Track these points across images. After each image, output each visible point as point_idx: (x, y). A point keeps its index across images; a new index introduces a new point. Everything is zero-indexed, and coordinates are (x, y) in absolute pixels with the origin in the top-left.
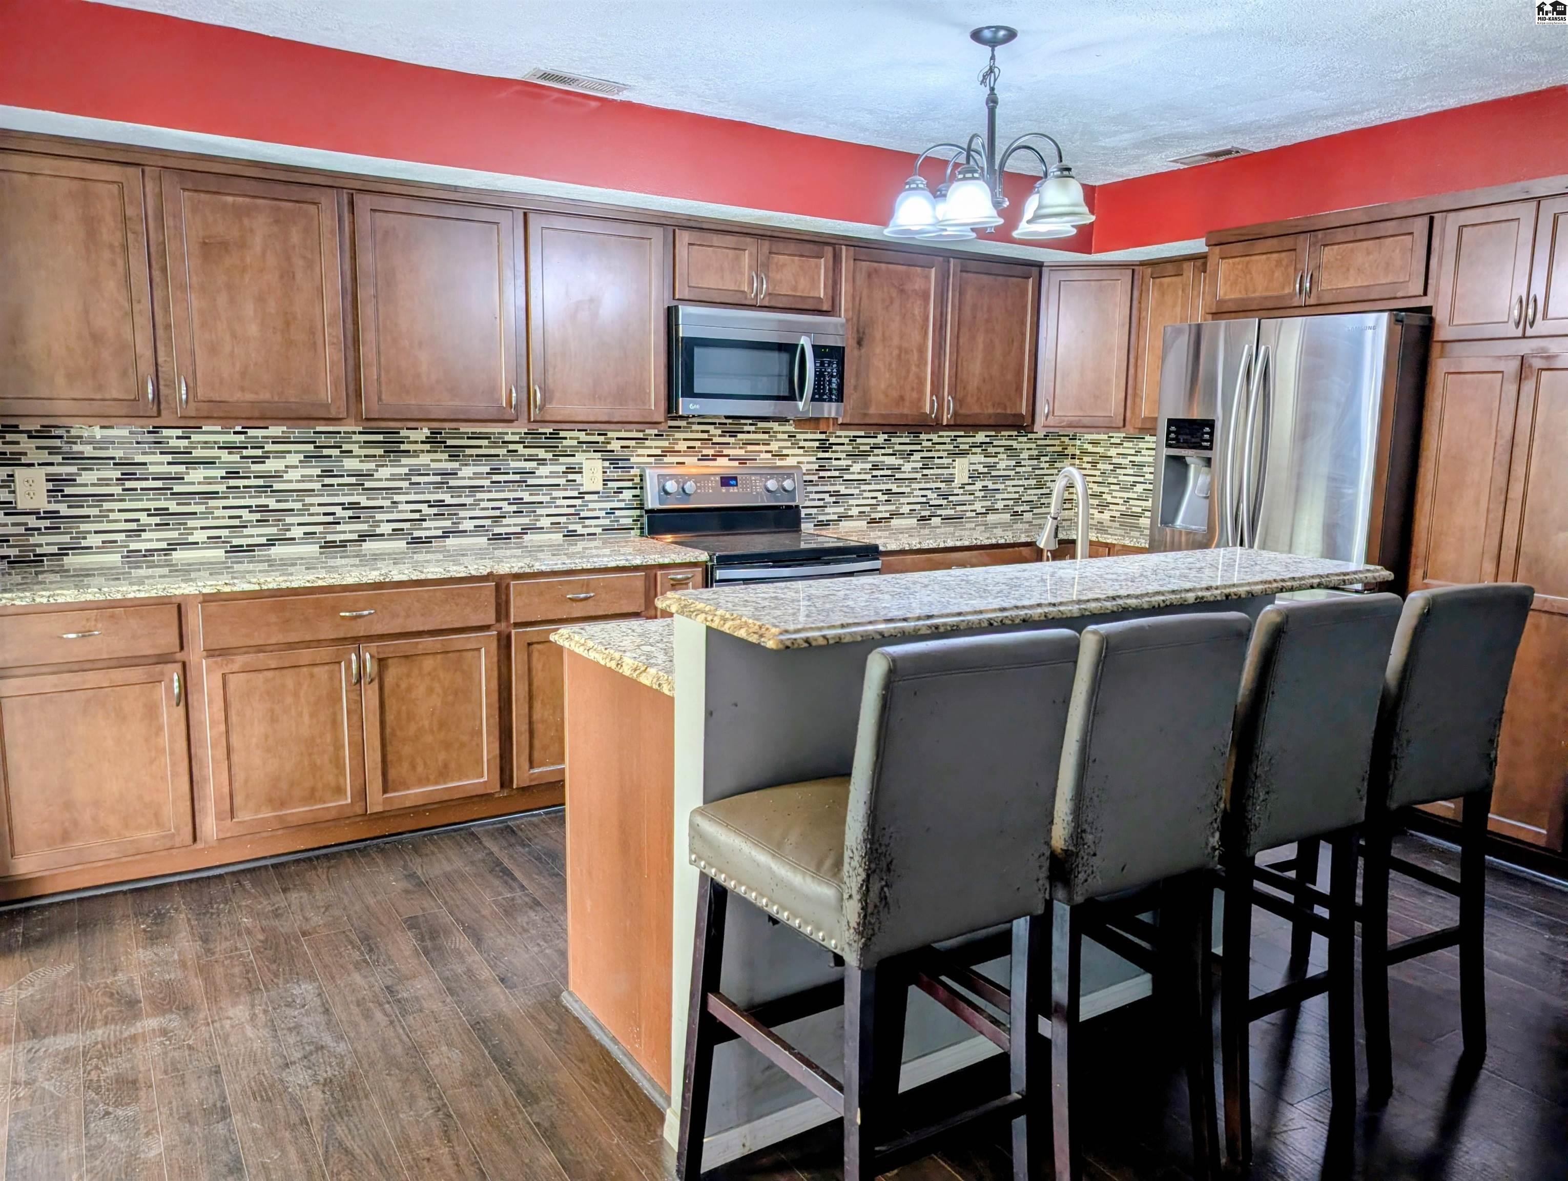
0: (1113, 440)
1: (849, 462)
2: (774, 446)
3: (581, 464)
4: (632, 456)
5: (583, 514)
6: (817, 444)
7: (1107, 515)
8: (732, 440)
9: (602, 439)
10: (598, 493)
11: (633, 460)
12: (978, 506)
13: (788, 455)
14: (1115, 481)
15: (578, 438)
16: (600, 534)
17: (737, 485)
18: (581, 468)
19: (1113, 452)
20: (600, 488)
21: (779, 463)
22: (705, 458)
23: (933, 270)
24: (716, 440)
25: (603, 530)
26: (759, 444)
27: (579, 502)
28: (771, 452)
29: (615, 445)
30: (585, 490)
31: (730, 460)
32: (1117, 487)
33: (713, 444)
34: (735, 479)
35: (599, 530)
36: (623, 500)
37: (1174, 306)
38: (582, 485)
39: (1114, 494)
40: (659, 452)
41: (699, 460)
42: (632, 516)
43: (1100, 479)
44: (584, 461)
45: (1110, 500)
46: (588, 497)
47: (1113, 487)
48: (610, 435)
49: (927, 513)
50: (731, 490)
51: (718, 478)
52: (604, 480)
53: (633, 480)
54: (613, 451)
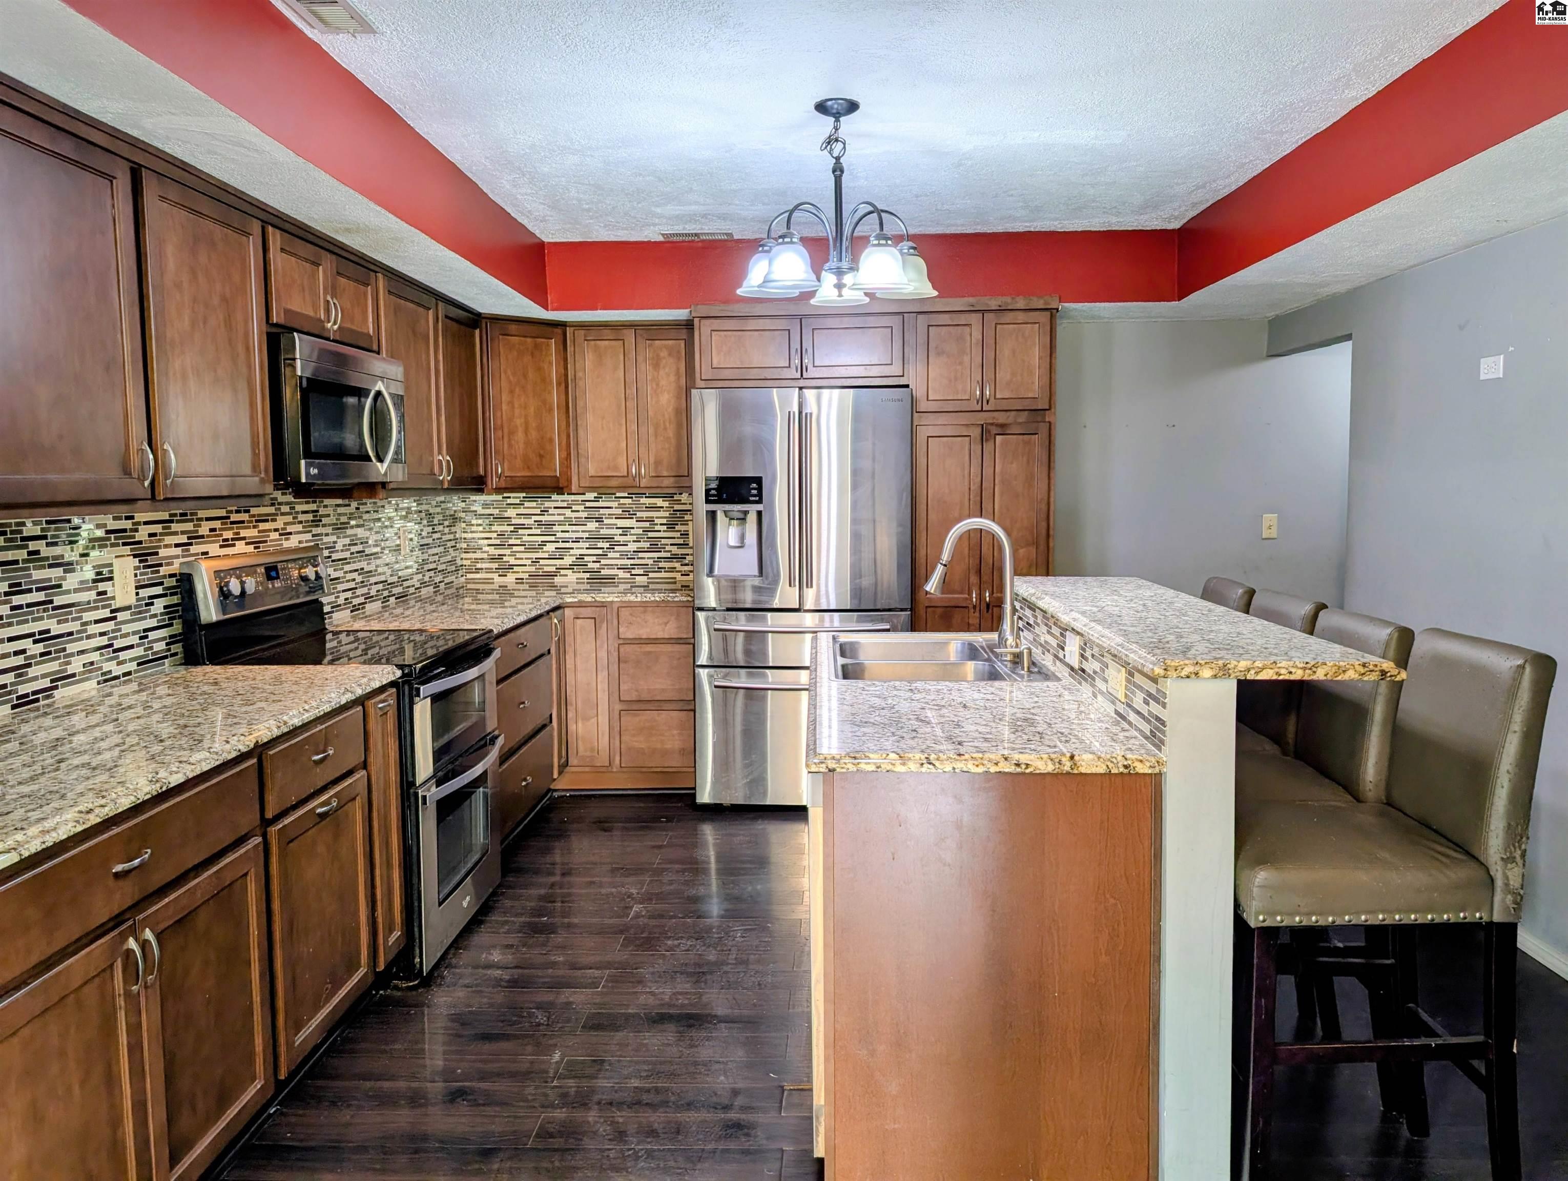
0: (509, 501)
1: (334, 538)
2: (279, 523)
3: (111, 565)
4: (159, 547)
5: (117, 644)
6: (310, 517)
7: (510, 578)
8: (244, 517)
9: (128, 524)
10: (128, 608)
11: (163, 552)
12: (415, 581)
13: (290, 533)
14: (518, 542)
15: (105, 525)
16: (136, 671)
17: (278, 578)
18: (111, 572)
19: (511, 512)
20: (132, 600)
21: (286, 544)
22: (226, 544)
23: (431, 312)
24: (234, 517)
25: (139, 664)
26: (267, 521)
27: (110, 625)
28: (276, 530)
29: (142, 534)
30: (118, 606)
31: (247, 544)
32: (522, 549)
33: (232, 523)
34: (275, 568)
35: (132, 666)
36: (155, 616)
37: (615, 369)
38: (113, 598)
39: (518, 555)
40: (183, 539)
41: (221, 546)
42: (164, 639)
43: (498, 542)
44: (115, 561)
45: (512, 561)
46: (121, 616)
47: (515, 549)
48: (140, 517)
49: (386, 593)
50: (277, 584)
51: (263, 570)
52: (137, 588)
53: (161, 584)
54: (140, 542)
